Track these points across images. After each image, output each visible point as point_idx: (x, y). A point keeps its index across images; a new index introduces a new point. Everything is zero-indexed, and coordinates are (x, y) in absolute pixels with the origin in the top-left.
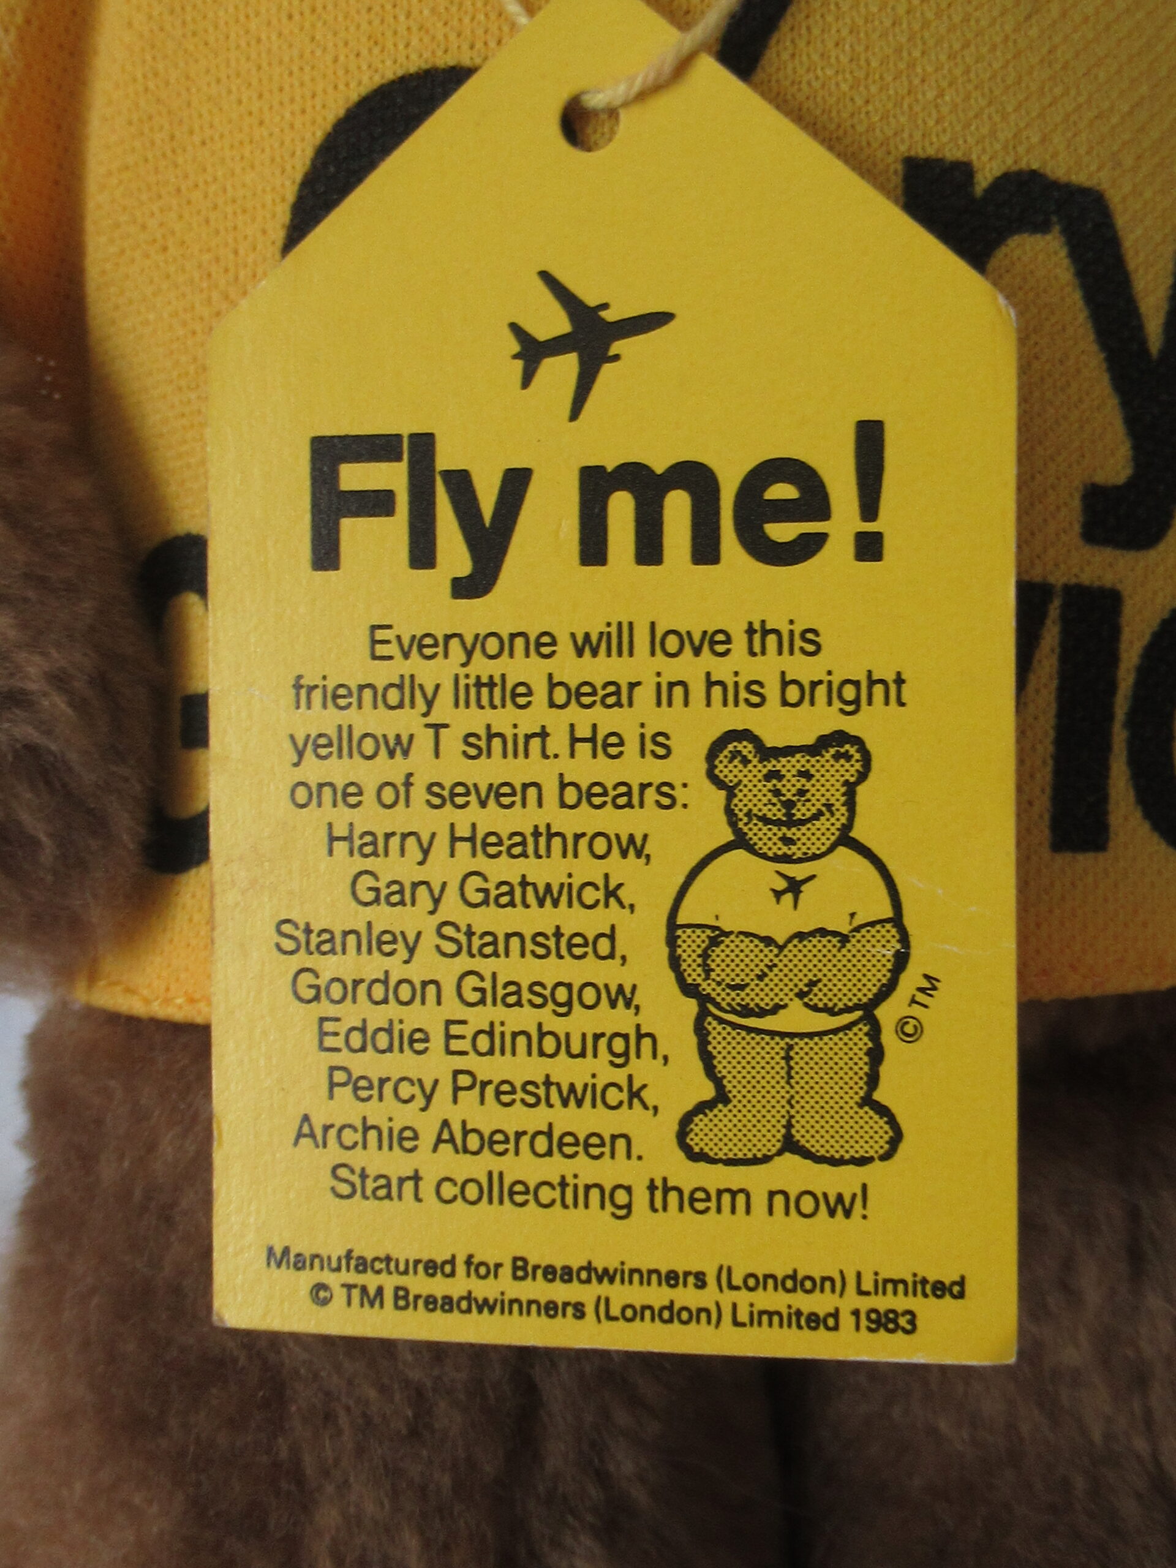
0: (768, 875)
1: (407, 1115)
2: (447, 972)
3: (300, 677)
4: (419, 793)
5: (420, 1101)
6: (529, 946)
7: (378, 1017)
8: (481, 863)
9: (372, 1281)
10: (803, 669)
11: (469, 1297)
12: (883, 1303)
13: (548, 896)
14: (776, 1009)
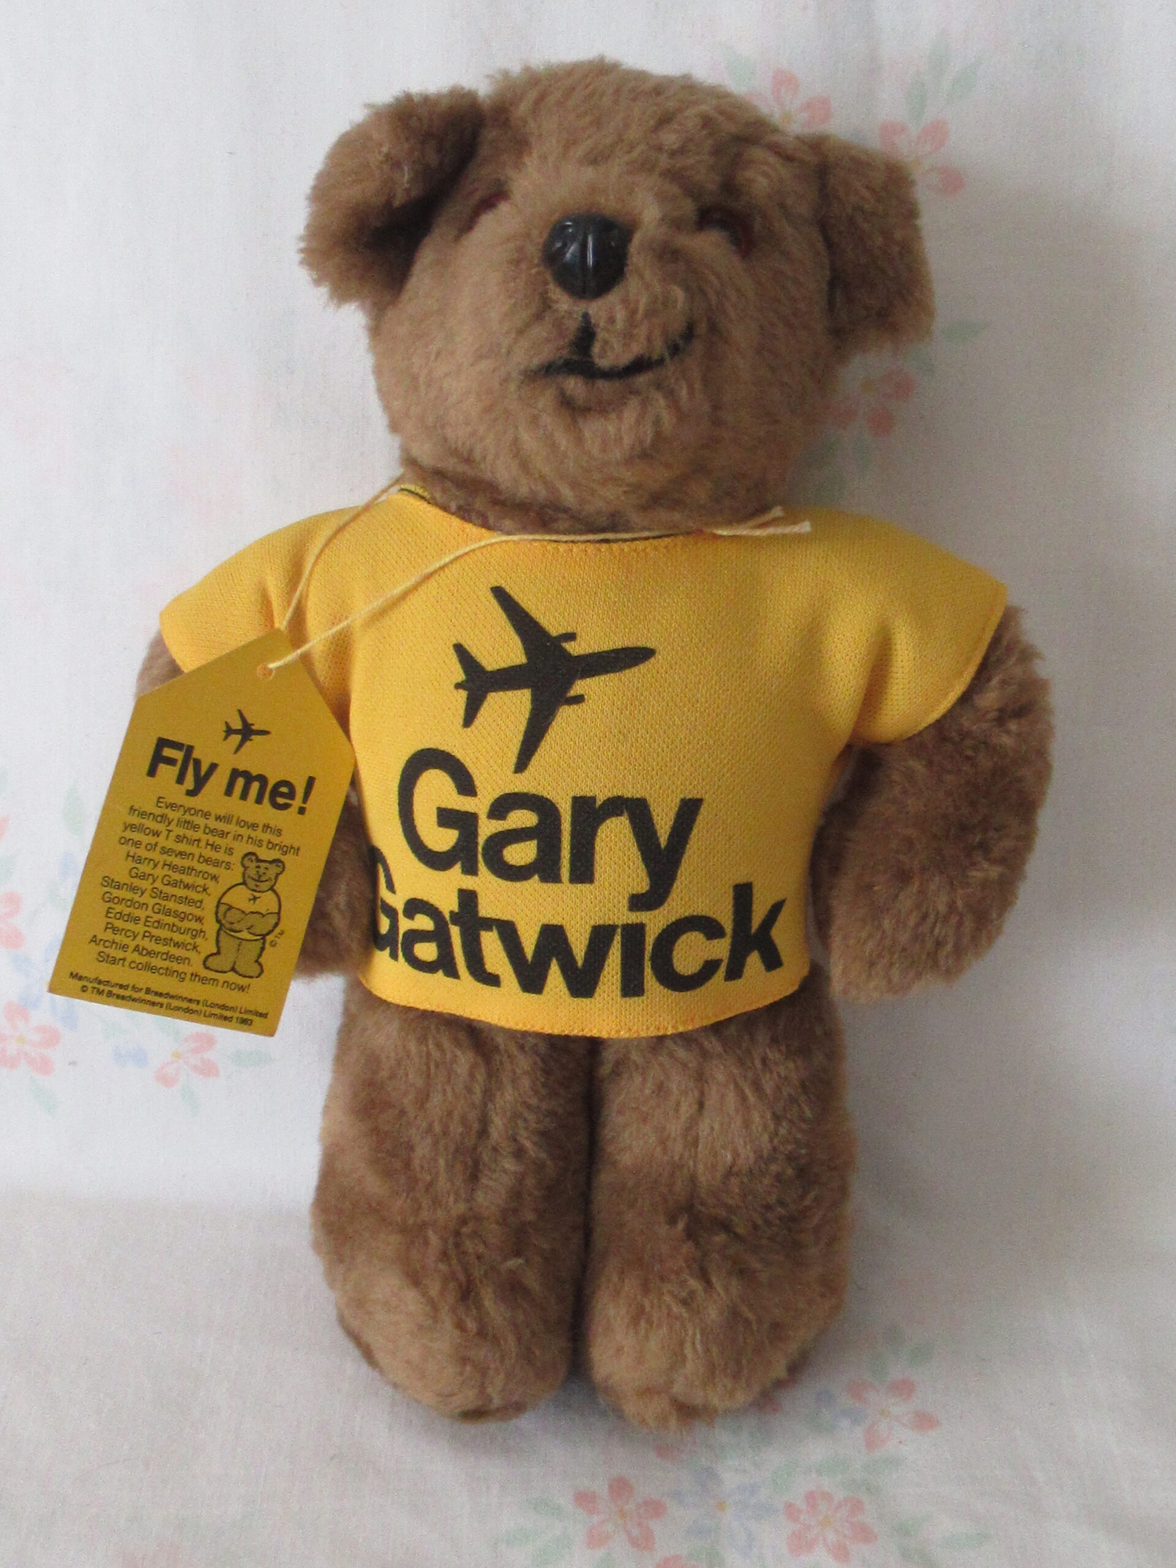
0: (249, 894)
1: (126, 941)
2: (151, 902)
3: (132, 806)
4: (158, 849)
5: (132, 938)
6: (177, 900)
7: (127, 911)
8: (170, 873)
9: (102, 987)
10: (276, 840)
11: (130, 997)
12: (245, 1016)
13: (187, 886)
14: (240, 931)
